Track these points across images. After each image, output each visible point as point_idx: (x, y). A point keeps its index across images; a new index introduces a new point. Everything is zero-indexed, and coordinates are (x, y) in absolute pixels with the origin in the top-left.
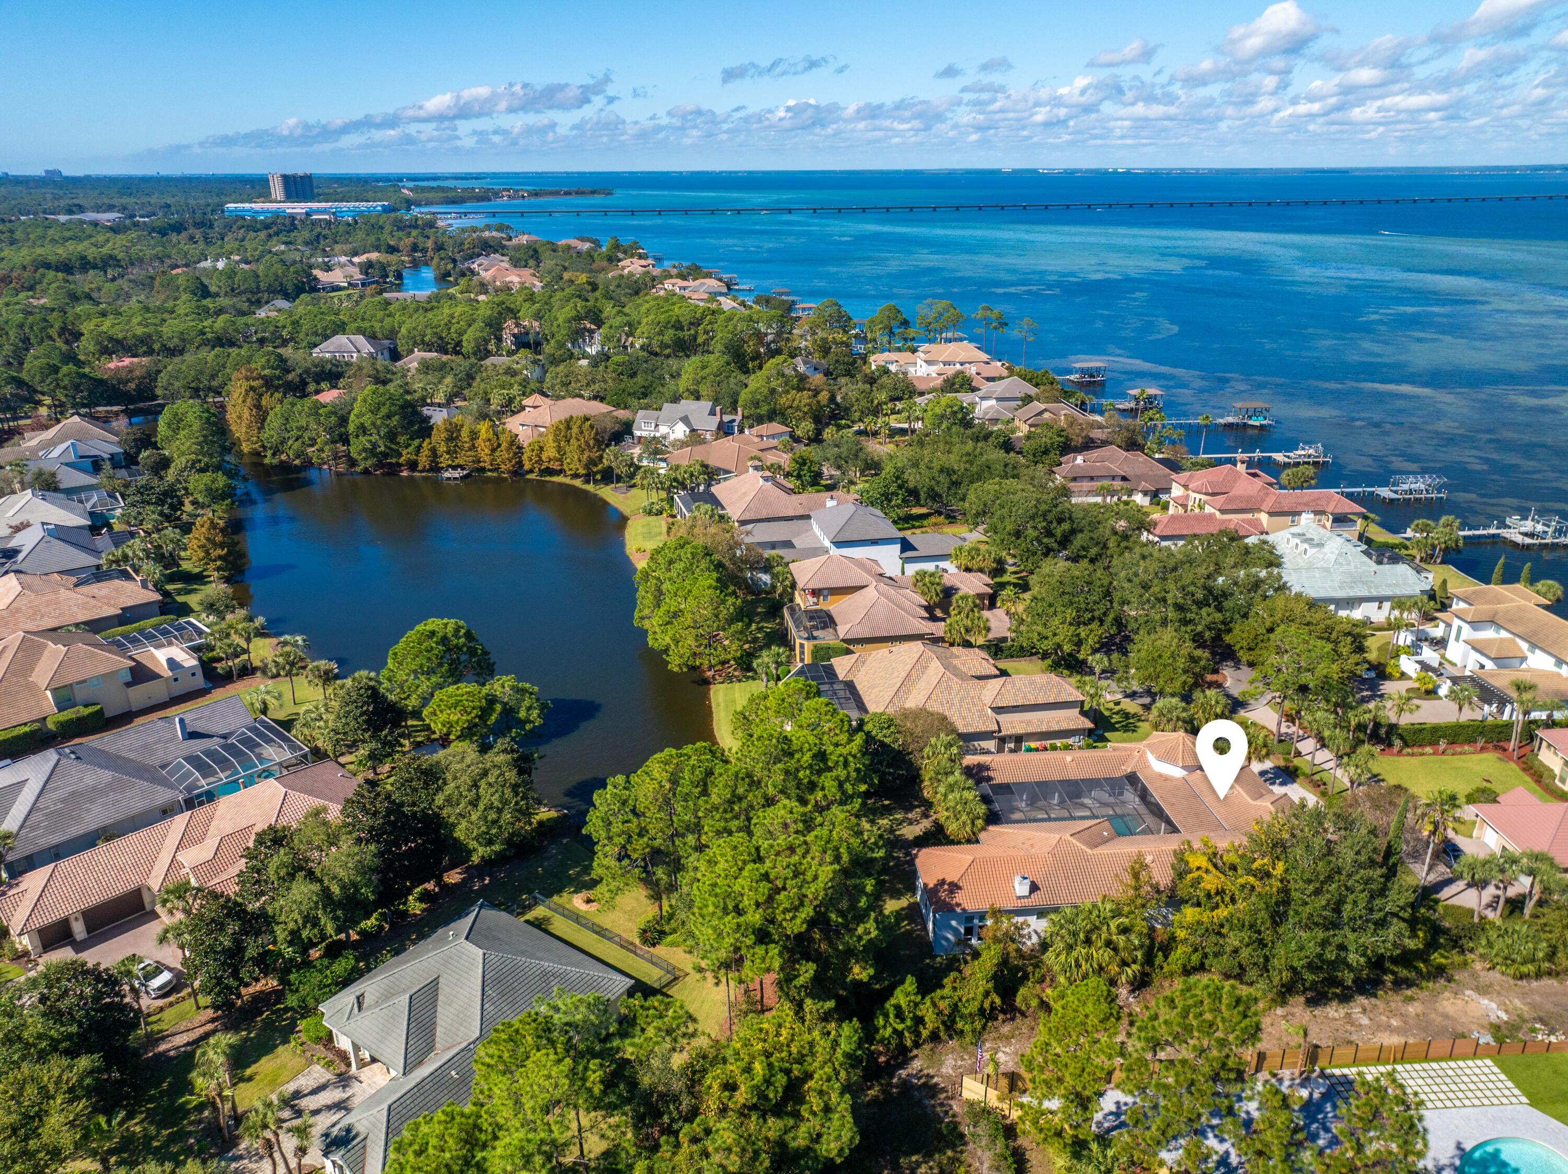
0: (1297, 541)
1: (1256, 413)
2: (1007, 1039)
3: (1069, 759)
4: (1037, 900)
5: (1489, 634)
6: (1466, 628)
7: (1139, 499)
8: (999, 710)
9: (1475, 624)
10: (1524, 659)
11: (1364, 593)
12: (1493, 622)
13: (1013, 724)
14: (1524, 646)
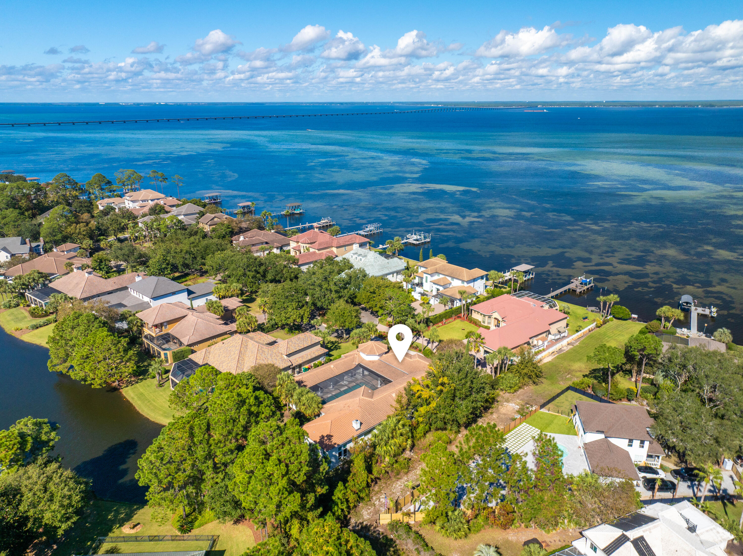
0: (356, 256)
1: (298, 207)
2: (379, 492)
3: (332, 366)
4: (364, 428)
5: (436, 277)
6: (429, 276)
7: (275, 251)
8: (289, 355)
9: (432, 275)
10: (450, 283)
11: (387, 272)
12: (437, 273)
13: (297, 360)
14: (449, 279)
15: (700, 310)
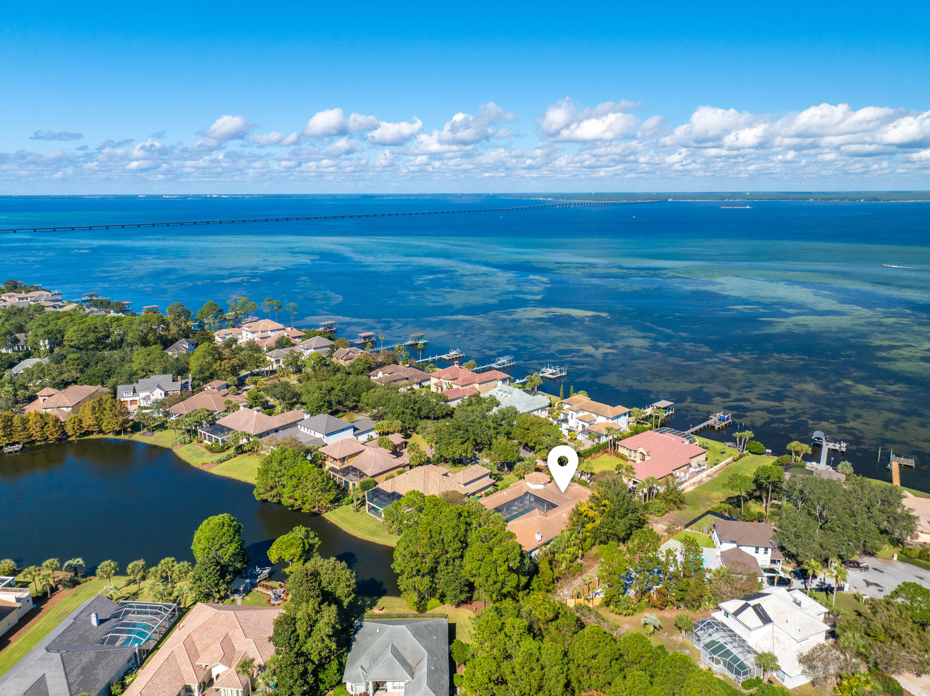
0: (501, 393)
1: (421, 337)
5: (581, 414)
6: (574, 413)
7: (416, 387)
8: (466, 484)
9: (577, 412)
10: (595, 420)
12: (582, 410)
13: (472, 488)
14: (594, 415)
15: (831, 445)
